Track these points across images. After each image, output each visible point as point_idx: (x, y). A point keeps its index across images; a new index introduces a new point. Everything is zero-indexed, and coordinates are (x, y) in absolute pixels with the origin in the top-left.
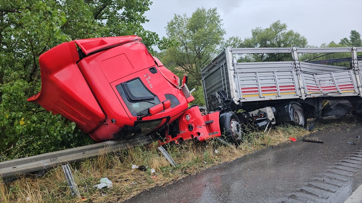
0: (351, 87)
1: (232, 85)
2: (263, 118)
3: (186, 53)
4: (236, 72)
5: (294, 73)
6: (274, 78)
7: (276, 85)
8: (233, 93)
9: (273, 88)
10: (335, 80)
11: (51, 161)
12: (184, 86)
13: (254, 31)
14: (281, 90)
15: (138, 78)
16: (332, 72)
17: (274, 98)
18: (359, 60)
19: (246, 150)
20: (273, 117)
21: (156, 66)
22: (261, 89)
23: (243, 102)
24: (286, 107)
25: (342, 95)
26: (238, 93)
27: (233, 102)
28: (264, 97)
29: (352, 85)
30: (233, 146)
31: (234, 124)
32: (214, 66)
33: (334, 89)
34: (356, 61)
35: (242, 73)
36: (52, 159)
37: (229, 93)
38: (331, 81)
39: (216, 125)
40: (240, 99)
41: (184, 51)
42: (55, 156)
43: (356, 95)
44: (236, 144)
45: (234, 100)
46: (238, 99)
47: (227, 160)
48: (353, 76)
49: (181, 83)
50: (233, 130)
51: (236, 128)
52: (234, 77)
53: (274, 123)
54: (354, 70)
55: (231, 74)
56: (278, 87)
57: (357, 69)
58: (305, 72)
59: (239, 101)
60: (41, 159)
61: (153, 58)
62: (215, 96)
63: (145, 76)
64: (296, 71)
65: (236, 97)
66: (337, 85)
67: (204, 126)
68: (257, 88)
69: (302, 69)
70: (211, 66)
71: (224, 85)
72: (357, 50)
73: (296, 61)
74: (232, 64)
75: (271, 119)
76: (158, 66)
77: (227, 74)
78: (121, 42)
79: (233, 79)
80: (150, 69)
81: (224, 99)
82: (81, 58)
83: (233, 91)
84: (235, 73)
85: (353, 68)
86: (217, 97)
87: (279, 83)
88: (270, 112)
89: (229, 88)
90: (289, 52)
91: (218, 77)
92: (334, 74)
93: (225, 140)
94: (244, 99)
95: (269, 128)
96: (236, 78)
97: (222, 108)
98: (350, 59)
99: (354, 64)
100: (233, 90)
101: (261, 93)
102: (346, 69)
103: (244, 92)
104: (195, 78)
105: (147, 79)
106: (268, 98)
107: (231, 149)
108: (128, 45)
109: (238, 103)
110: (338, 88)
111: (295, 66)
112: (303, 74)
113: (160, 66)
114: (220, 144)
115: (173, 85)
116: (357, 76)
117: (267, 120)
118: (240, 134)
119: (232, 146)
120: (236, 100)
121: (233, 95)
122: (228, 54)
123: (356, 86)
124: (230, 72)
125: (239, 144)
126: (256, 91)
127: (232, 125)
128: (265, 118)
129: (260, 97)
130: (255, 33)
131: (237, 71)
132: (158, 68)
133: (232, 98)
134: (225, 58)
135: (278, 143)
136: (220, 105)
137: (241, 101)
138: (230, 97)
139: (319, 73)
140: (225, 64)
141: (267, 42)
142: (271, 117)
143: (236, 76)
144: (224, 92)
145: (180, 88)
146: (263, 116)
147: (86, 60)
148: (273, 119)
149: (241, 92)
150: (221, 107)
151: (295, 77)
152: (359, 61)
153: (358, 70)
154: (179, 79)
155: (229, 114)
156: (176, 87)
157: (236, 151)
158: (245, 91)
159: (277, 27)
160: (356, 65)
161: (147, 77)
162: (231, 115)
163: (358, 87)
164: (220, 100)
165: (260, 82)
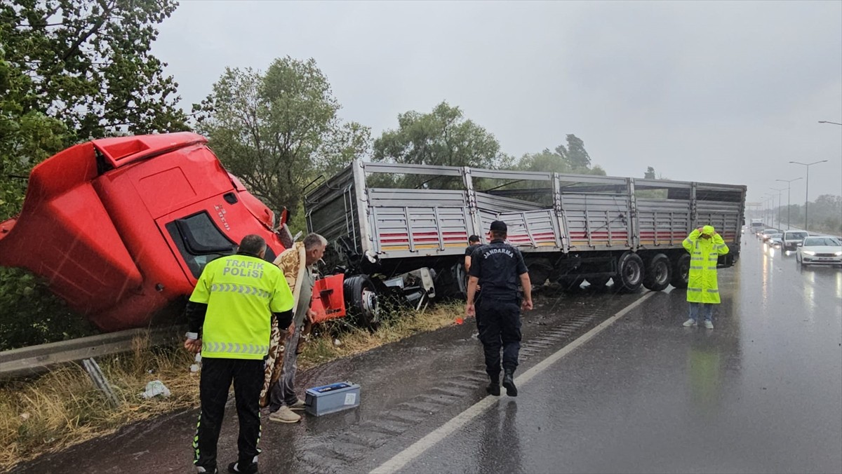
0: (551, 238)
1: (364, 227)
2: (414, 286)
3: (256, 149)
4: (371, 205)
5: (466, 210)
6: (435, 218)
7: (436, 231)
8: (366, 243)
9: (432, 236)
10: (529, 226)
11: (39, 360)
12: (283, 229)
13: (403, 117)
14: (445, 239)
15: (205, 212)
16: (524, 212)
17: (433, 253)
18: (563, 194)
19: (386, 338)
20: (432, 285)
21: (234, 191)
22: (412, 237)
23: (382, 259)
24: (452, 268)
25: (537, 250)
26: (375, 242)
27: (366, 258)
28: (417, 251)
29: (553, 233)
30: (366, 333)
31: (367, 296)
32: (331, 191)
33: (527, 240)
34: (558, 196)
35: (382, 207)
36: (41, 357)
37: (359, 242)
38: (522, 227)
39: (338, 297)
40: (377, 253)
41: (252, 144)
42: (47, 352)
43: (558, 250)
44: (370, 330)
45: (367, 254)
46: (374, 254)
47: (357, 352)
48: (554, 219)
49: (277, 222)
50: (365, 306)
51: (370, 302)
52: (368, 213)
53: (432, 295)
54: (555, 209)
55: (362, 208)
56: (441, 233)
57: (560, 208)
58: (482, 210)
59: (376, 257)
60: (21, 356)
61: (229, 177)
62: (333, 248)
63: (217, 208)
64: (470, 207)
65: (371, 250)
66: (531, 233)
67: (318, 298)
68: (407, 234)
69: (479, 205)
70: (326, 190)
71: (350, 226)
72: (561, 177)
73: (469, 191)
74: (364, 191)
75: (427, 289)
76: (238, 191)
77: (355, 207)
78: (173, 146)
79: (366, 218)
80: (225, 196)
81: (349, 253)
82: (101, 173)
83: (365, 240)
84: (369, 207)
85: (554, 207)
86: (336, 250)
87: (443, 227)
88: (426, 276)
89: (358, 234)
90: (458, 175)
91: (338, 213)
92: (526, 216)
93: (352, 323)
94: (384, 253)
95: (423, 304)
96: (371, 216)
97: (346, 269)
98: (550, 190)
99: (555, 200)
100: (365, 237)
101: (413, 243)
102: (544, 208)
103: (385, 241)
104: (276, 208)
105: (220, 213)
106: (423, 252)
107: (363, 336)
108: (186, 150)
109: (375, 260)
110: (533, 237)
111: (467, 199)
112: (479, 213)
113: (241, 191)
114: (345, 329)
115: (264, 225)
116: (560, 219)
117: (421, 290)
118: (377, 311)
119: (363, 333)
120: (370, 255)
121: (366, 247)
122: (357, 171)
123: (558, 236)
124: (361, 205)
125: (376, 330)
126: (404, 240)
127: (364, 297)
128: (419, 287)
129: (411, 251)
130: (404, 122)
131: (373, 203)
132: (238, 194)
133: (364, 251)
134: (352, 178)
135: (437, 327)
136: (341, 264)
137: (380, 257)
138: (360, 249)
139: (506, 212)
140: (353, 189)
141: (428, 140)
142: (428, 285)
143: (371, 212)
144: (349, 240)
145: (276, 232)
146: (413, 283)
147: (109, 177)
148: (431, 288)
149: (379, 241)
150: (344, 267)
151: (468, 218)
152: (563, 196)
153: (562, 210)
154: (274, 215)
155: (358, 280)
156: (269, 230)
157: (370, 340)
158: (387, 239)
159: (445, 113)
160: (558, 202)
161: (220, 210)
162: (362, 280)
163: (561, 238)
164: (341, 255)
165: (411, 224)
